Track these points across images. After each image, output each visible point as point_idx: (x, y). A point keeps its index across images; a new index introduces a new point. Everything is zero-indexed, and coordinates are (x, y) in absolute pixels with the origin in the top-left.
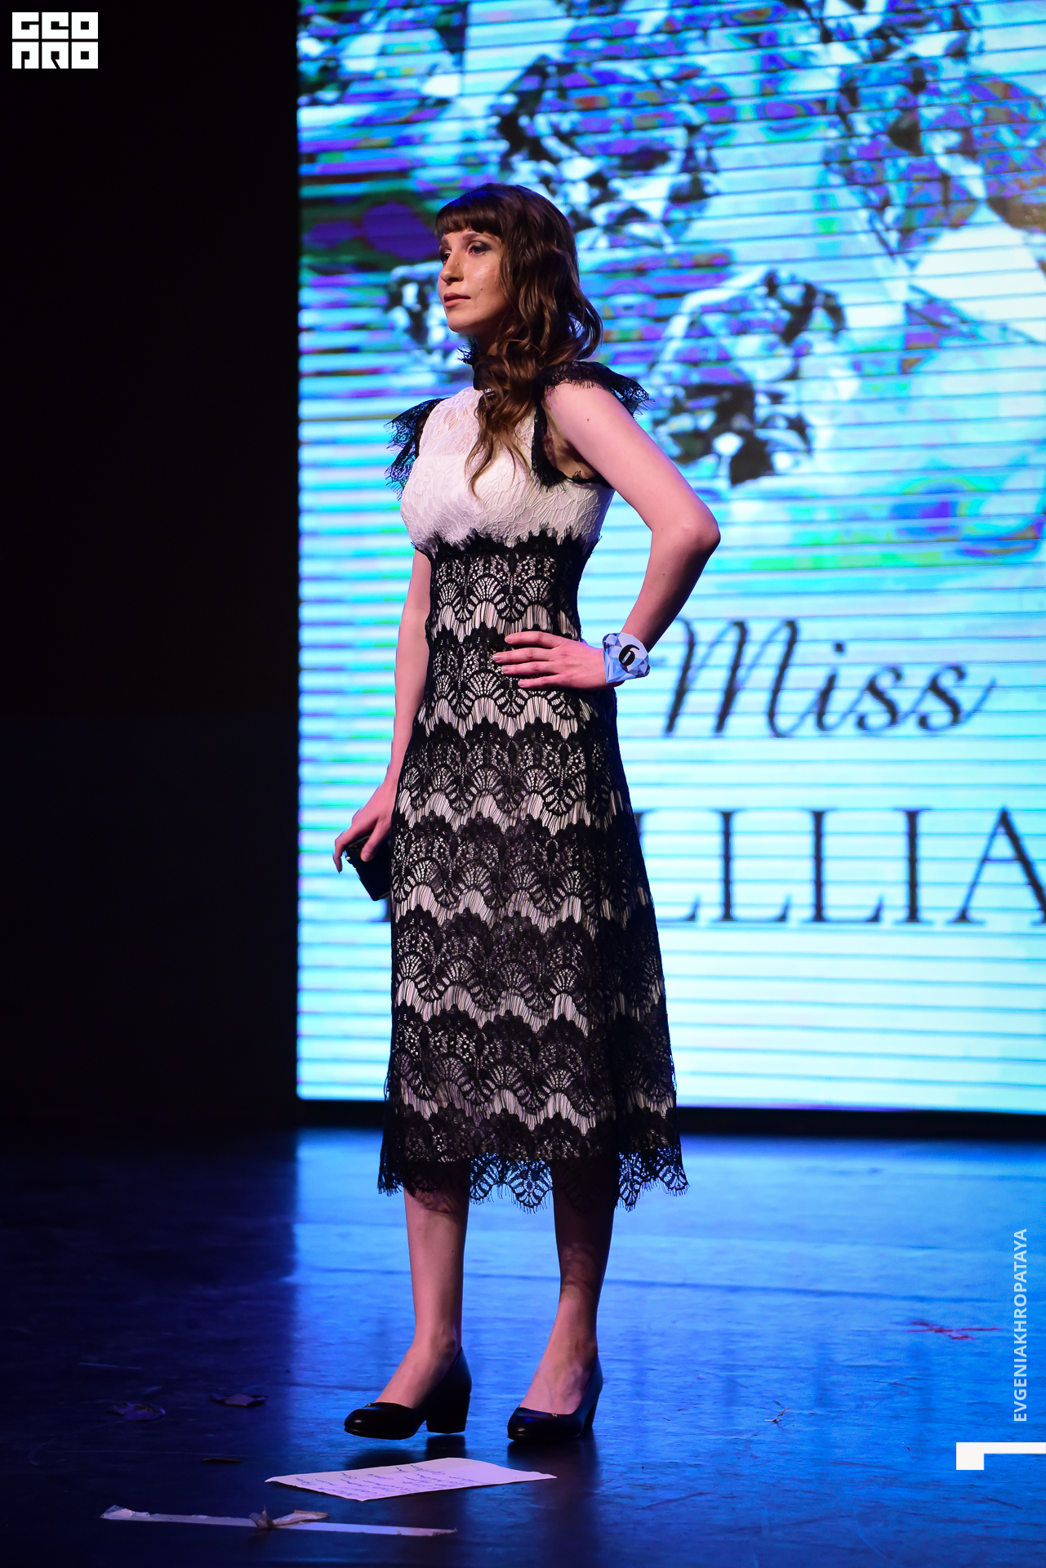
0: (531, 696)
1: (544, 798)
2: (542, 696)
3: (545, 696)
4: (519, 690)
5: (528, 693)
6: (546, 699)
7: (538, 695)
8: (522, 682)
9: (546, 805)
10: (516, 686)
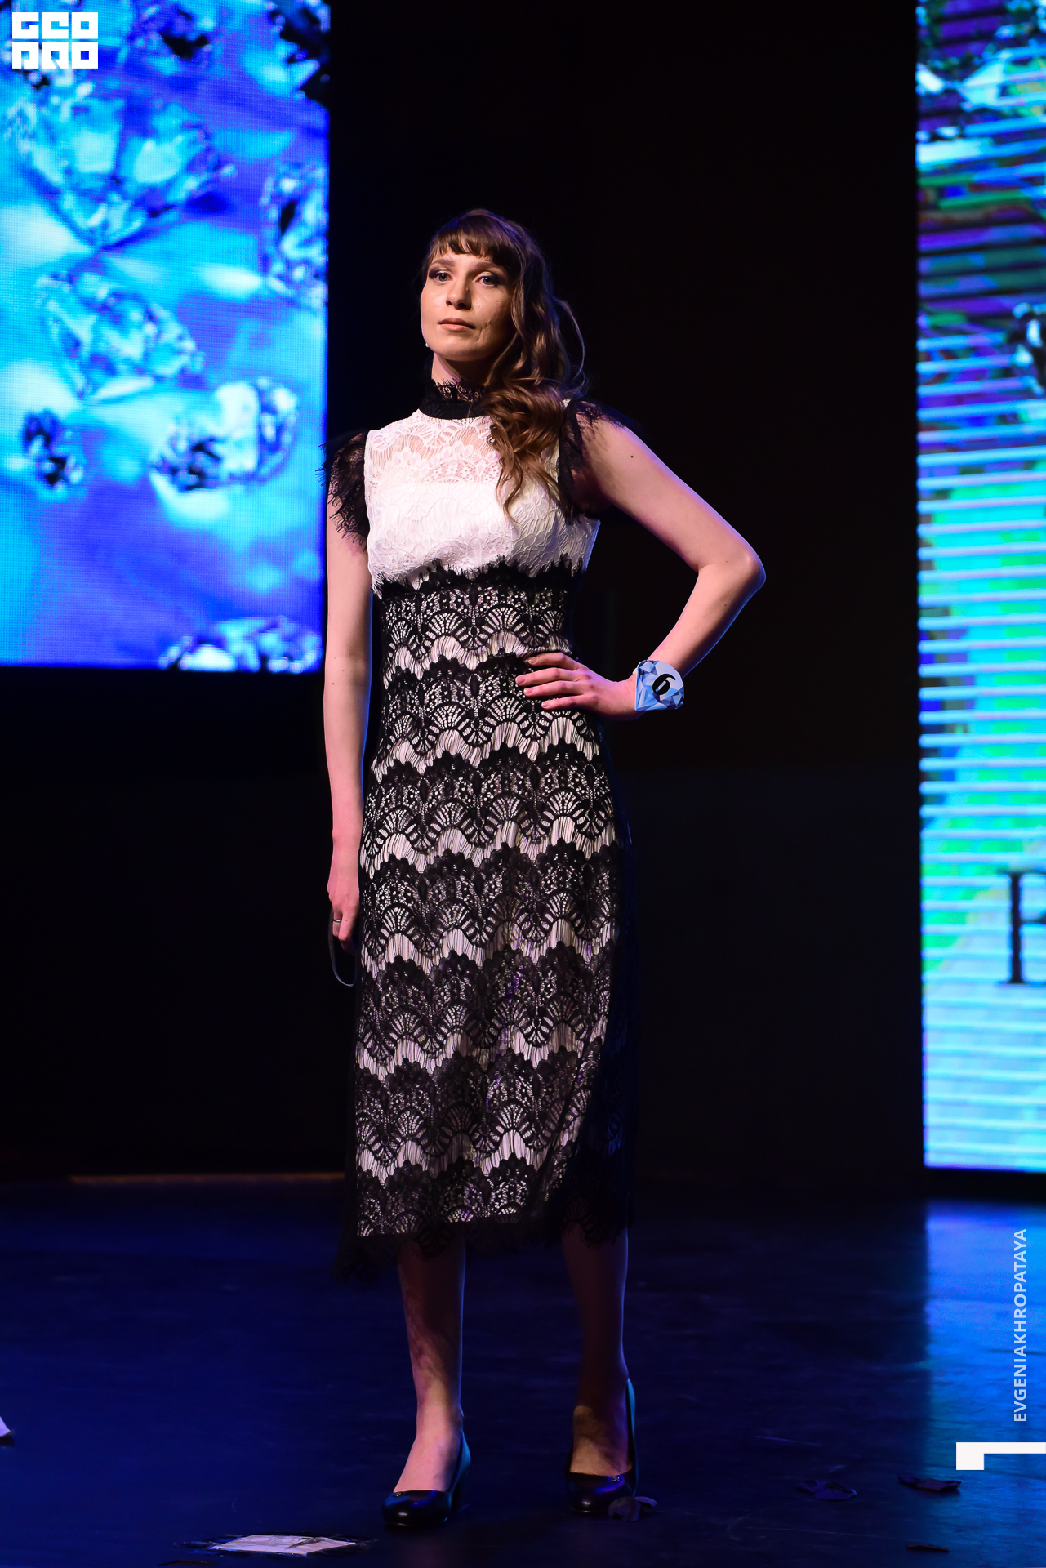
0: (555, 717)
1: (575, 820)
2: (567, 717)
3: (569, 717)
4: (542, 713)
5: (551, 714)
6: (571, 719)
7: (563, 716)
8: (546, 704)
9: (578, 827)
10: (539, 708)
